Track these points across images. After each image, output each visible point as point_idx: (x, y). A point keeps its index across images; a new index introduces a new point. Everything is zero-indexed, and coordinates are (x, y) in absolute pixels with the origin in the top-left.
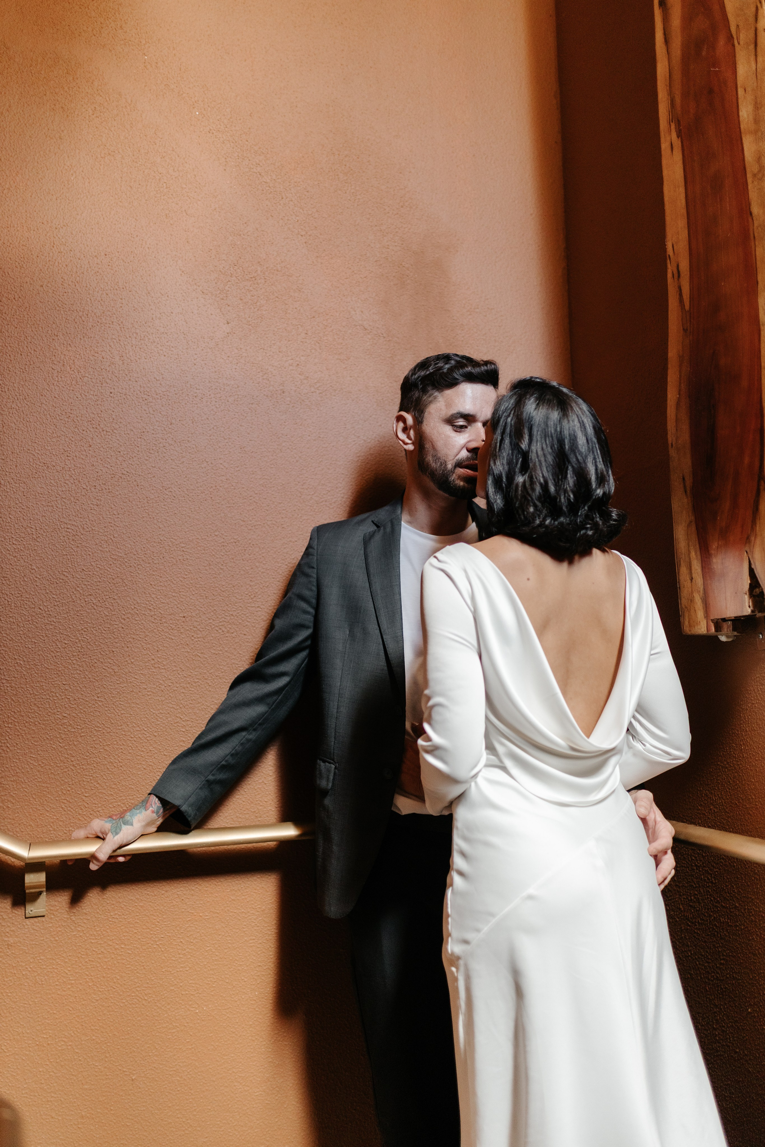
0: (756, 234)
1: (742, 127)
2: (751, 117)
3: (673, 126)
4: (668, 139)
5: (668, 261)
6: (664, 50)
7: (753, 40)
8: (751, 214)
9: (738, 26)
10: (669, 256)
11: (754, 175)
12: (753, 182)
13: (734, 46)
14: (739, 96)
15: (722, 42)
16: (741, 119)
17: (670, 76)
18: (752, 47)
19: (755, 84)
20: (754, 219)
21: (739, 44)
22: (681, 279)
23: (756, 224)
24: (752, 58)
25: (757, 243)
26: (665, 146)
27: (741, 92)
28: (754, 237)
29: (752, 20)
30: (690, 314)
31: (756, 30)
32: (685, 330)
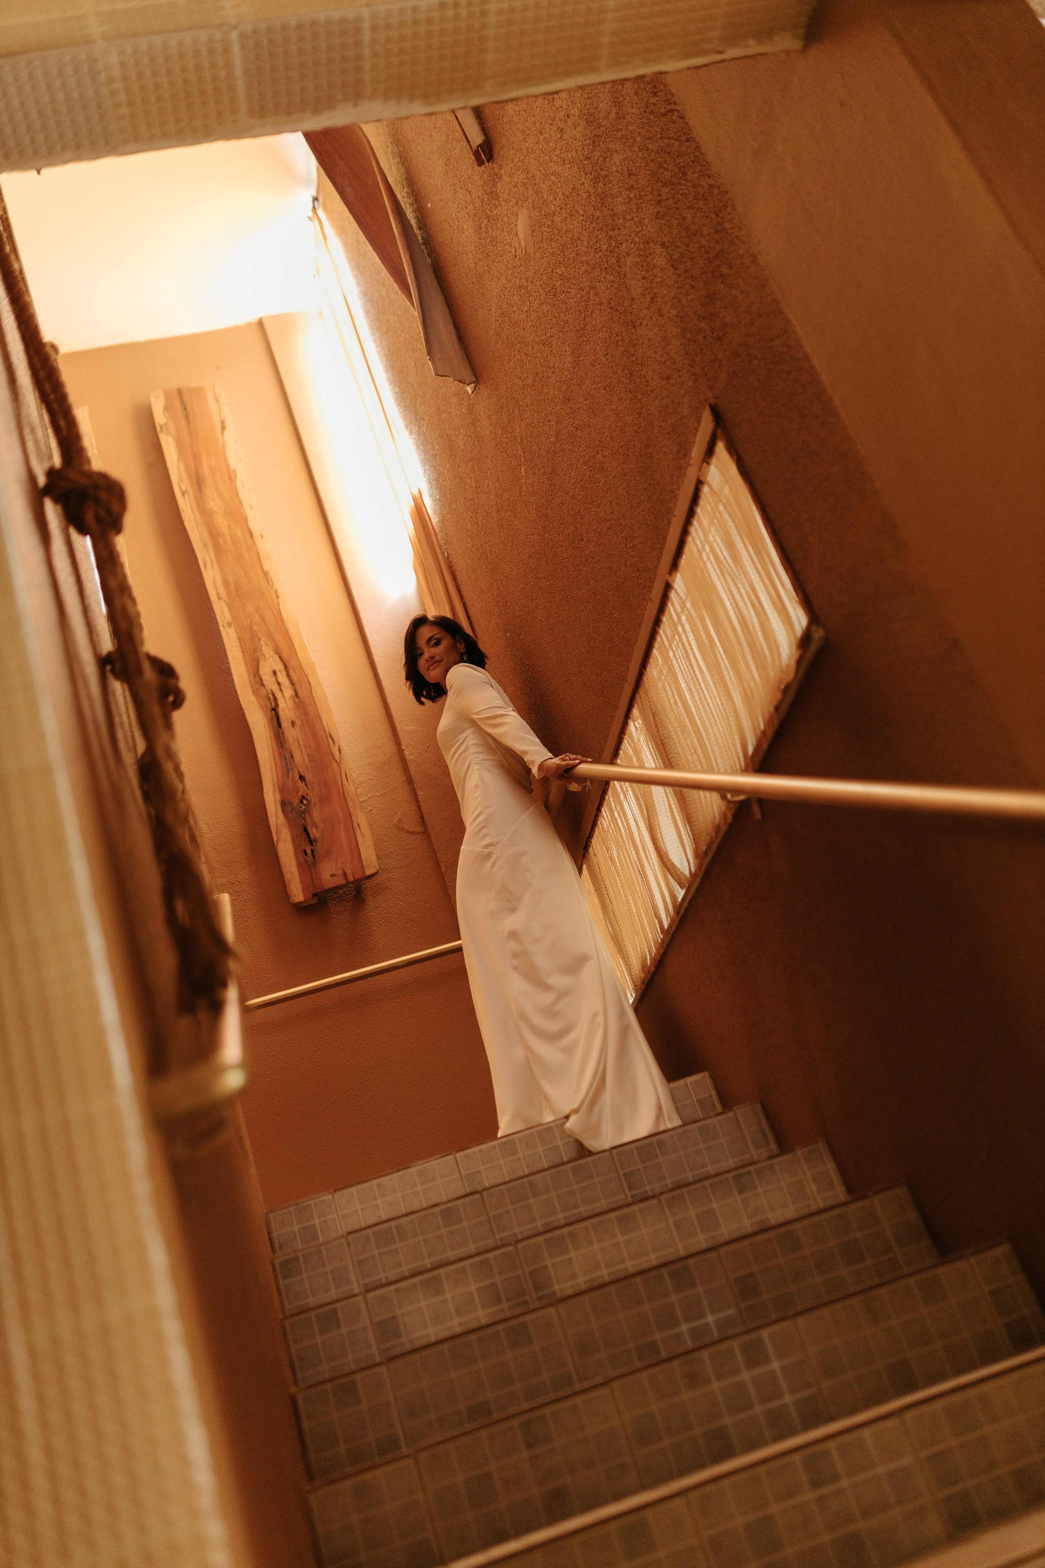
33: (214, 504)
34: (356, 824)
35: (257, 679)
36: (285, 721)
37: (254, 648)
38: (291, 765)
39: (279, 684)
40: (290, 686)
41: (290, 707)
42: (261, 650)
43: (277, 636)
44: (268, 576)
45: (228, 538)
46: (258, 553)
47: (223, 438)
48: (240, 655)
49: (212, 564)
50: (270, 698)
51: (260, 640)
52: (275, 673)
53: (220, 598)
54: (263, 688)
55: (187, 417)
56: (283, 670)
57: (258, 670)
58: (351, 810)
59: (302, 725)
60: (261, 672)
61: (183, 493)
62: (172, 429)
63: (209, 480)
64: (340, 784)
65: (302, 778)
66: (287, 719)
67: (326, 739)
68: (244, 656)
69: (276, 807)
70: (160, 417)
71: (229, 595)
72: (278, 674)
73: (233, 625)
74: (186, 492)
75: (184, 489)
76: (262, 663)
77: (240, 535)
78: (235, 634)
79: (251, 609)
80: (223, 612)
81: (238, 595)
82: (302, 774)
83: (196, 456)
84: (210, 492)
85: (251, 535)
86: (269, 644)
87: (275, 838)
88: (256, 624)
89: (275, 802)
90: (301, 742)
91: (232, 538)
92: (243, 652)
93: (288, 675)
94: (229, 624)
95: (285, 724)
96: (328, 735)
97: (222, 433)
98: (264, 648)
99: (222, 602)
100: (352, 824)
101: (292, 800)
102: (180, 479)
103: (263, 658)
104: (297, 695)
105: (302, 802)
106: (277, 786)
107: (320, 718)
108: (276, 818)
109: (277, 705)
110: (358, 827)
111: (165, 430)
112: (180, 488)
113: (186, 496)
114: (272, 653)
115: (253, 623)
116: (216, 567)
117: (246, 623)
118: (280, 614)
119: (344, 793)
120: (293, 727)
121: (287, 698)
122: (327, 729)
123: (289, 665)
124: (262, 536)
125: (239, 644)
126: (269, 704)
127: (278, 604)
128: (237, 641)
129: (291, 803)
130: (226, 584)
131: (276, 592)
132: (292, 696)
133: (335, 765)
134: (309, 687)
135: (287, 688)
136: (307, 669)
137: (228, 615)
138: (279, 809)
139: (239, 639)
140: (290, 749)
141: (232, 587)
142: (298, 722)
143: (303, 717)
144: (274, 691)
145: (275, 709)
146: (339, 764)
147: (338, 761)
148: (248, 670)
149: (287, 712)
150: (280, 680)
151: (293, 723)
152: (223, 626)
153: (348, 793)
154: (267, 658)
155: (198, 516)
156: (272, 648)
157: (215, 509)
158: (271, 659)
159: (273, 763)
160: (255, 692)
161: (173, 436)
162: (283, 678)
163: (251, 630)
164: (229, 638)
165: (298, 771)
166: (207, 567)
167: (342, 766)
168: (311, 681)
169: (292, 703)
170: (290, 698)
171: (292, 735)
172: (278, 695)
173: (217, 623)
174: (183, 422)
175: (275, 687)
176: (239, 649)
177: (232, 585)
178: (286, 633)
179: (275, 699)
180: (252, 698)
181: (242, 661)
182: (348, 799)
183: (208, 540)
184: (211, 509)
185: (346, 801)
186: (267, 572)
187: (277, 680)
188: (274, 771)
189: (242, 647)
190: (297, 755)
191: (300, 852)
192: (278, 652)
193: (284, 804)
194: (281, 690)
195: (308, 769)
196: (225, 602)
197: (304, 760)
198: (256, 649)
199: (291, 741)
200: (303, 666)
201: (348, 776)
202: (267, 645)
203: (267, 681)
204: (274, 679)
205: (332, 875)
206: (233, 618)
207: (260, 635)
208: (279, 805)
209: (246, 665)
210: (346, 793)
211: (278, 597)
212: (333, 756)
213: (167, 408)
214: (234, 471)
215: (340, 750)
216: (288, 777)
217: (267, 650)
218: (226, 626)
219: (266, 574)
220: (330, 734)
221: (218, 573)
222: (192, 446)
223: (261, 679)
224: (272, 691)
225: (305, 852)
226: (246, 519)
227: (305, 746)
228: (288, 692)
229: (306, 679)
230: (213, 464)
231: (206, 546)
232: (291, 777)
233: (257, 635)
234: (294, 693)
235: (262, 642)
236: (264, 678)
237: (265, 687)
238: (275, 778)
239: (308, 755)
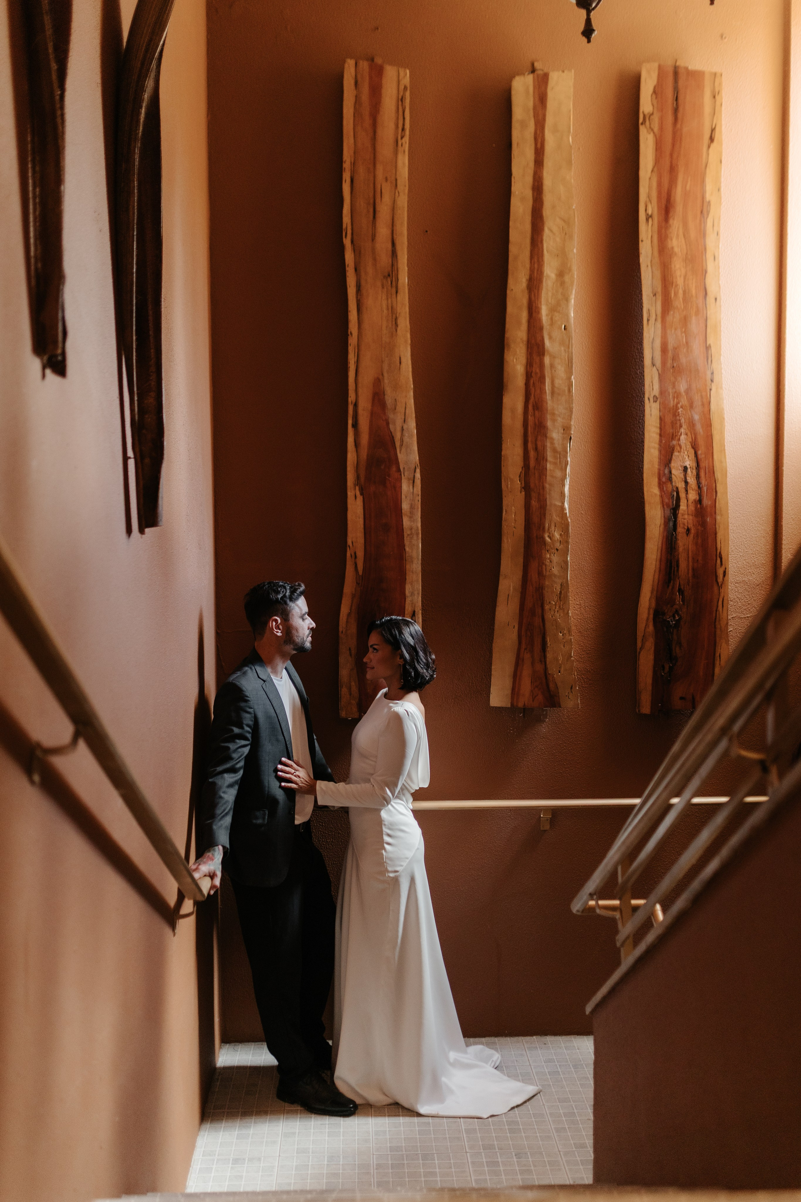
0: (407, 559)
1: (403, 511)
2: (408, 510)
3: (357, 488)
4: (353, 492)
5: (348, 548)
6: (354, 449)
7: (412, 479)
8: (405, 549)
9: (404, 468)
10: (349, 546)
11: (408, 535)
12: (407, 537)
13: (401, 475)
14: (402, 498)
15: (394, 469)
16: (403, 508)
17: (357, 462)
18: (412, 482)
19: (412, 496)
20: (406, 552)
21: (404, 476)
22: (357, 559)
23: (407, 555)
24: (411, 487)
25: (407, 563)
26: (350, 494)
27: (403, 497)
28: (406, 560)
29: (413, 472)
30: (363, 578)
31: (414, 476)
32: (358, 583)
33: (676, 243)
34: (717, 655)
35: (666, 471)
36: (682, 525)
37: (673, 435)
38: (674, 574)
39: (686, 483)
40: (696, 488)
41: (690, 512)
42: (679, 440)
43: (699, 428)
44: (710, 352)
45: (681, 292)
46: (706, 320)
47: (708, 154)
48: (656, 437)
49: (656, 320)
50: (674, 495)
51: (681, 426)
52: (685, 469)
53: (653, 365)
54: (669, 485)
55: (676, 110)
56: (694, 468)
57: (670, 461)
58: (718, 639)
59: (697, 535)
60: (673, 464)
61: (648, 217)
62: (656, 129)
63: (679, 208)
64: (715, 609)
65: (681, 591)
66: (684, 524)
67: (715, 558)
68: (661, 441)
69: (649, 614)
70: (646, 105)
71: (664, 363)
72: (689, 470)
73: (658, 402)
74: (651, 216)
75: (650, 212)
76: (676, 454)
77: (694, 292)
78: (658, 412)
79: (682, 387)
80: (652, 382)
81: (673, 367)
82: (682, 587)
83: (673, 170)
84: (676, 224)
85: (706, 294)
86: (689, 434)
87: (639, 644)
88: (682, 407)
89: (649, 609)
90: (690, 553)
91: (684, 292)
92: (660, 435)
93: (698, 477)
94: (655, 399)
95: (680, 530)
96: (718, 554)
97: (709, 147)
98: (683, 437)
99: (654, 369)
100: (714, 654)
101: (666, 611)
102: (649, 196)
103: (679, 448)
104: (700, 501)
105: (674, 617)
106: (655, 592)
107: (716, 534)
108: (646, 625)
109: (678, 506)
110: (718, 657)
111: (647, 123)
112: (646, 210)
113: (650, 220)
114: (689, 446)
115: (679, 406)
116: (659, 325)
117: (672, 402)
118: (710, 403)
119: (716, 619)
120: (687, 535)
121: (690, 502)
122: (719, 547)
123: (702, 465)
124: (716, 299)
125: (658, 425)
126: (671, 504)
127: (710, 390)
128: (658, 421)
129: (664, 614)
130: (664, 350)
131: (712, 373)
132: (695, 500)
133: (716, 588)
134: (715, 495)
135: (693, 490)
136: (718, 475)
137: (656, 386)
138: (651, 616)
139: (661, 419)
140: (678, 557)
141: (670, 354)
142: (693, 531)
143: (699, 527)
144: (680, 489)
145: (675, 509)
146: (720, 587)
147: (720, 584)
148: (660, 459)
149: (686, 516)
150: (689, 480)
151: (688, 530)
152: (649, 399)
153: (719, 621)
154: (682, 450)
155: (656, 253)
156: (691, 440)
157: (676, 249)
158: (686, 453)
159: (658, 566)
160: (661, 485)
161: (655, 135)
162: (692, 480)
163: (675, 414)
164: (651, 415)
165: (679, 583)
166: (650, 322)
167: (722, 590)
168: (718, 489)
169: (693, 509)
170: (692, 502)
171: (684, 543)
172: (682, 495)
173: (644, 394)
174: (670, 118)
175: (681, 485)
176: (658, 431)
177: (670, 352)
178: (708, 425)
179: (678, 499)
180: (656, 491)
181: (657, 446)
182: (718, 626)
183: (659, 289)
184: (673, 248)
185: (715, 627)
186: (710, 346)
187: (685, 478)
188: (657, 577)
189: (661, 429)
190: (683, 565)
191: (658, 666)
192: (695, 447)
193: (658, 614)
194: (687, 491)
195: (688, 585)
196: (658, 370)
197: (688, 573)
198: (674, 436)
199: (681, 549)
200: (715, 469)
201: (724, 603)
202: (686, 434)
203: (675, 476)
204: (682, 476)
205: (682, 698)
206: (662, 392)
207: (683, 421)
208: (652, 612)
209: (660, 451)
210: (717, 620)
211: (712, 381)
212: (716, 577)
213: (656, 92)
214: (709, 202)
215: (725, 573)
216: (668, 586)
217: (684, 439)
218: (652, 400)
219: (708, 348)
220: (720, 552)
221: (659, 332)
222: (671, 155)
223: (670, 472)
224: (677, 488)
225: (663, 667)
226: (706, 272)
227: (693, 558)
228: (693, 496)
229: (714, 485)
230: (688, 188)
231: (655, 295)
232: (670, 587)
233: (680, 420)
234: (698, 498)
235: (682, 430)
236: (673, 472)
237: (671, 483)
238: (656, 583)
239: (693, 569)
